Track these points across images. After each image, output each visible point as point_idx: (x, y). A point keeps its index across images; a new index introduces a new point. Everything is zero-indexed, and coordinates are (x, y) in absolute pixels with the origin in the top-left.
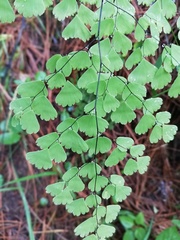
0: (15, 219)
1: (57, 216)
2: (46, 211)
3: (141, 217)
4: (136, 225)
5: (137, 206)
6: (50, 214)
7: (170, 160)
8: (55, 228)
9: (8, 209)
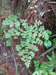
0: (10, 63)
1: (20, 62)
2: (18, 60)
3: (38, 62)
4: (37, 63)
5: (37, 59)
6: (18, 61)
7: (44, 49)
8: (20, 64)
9: (9, 60)
